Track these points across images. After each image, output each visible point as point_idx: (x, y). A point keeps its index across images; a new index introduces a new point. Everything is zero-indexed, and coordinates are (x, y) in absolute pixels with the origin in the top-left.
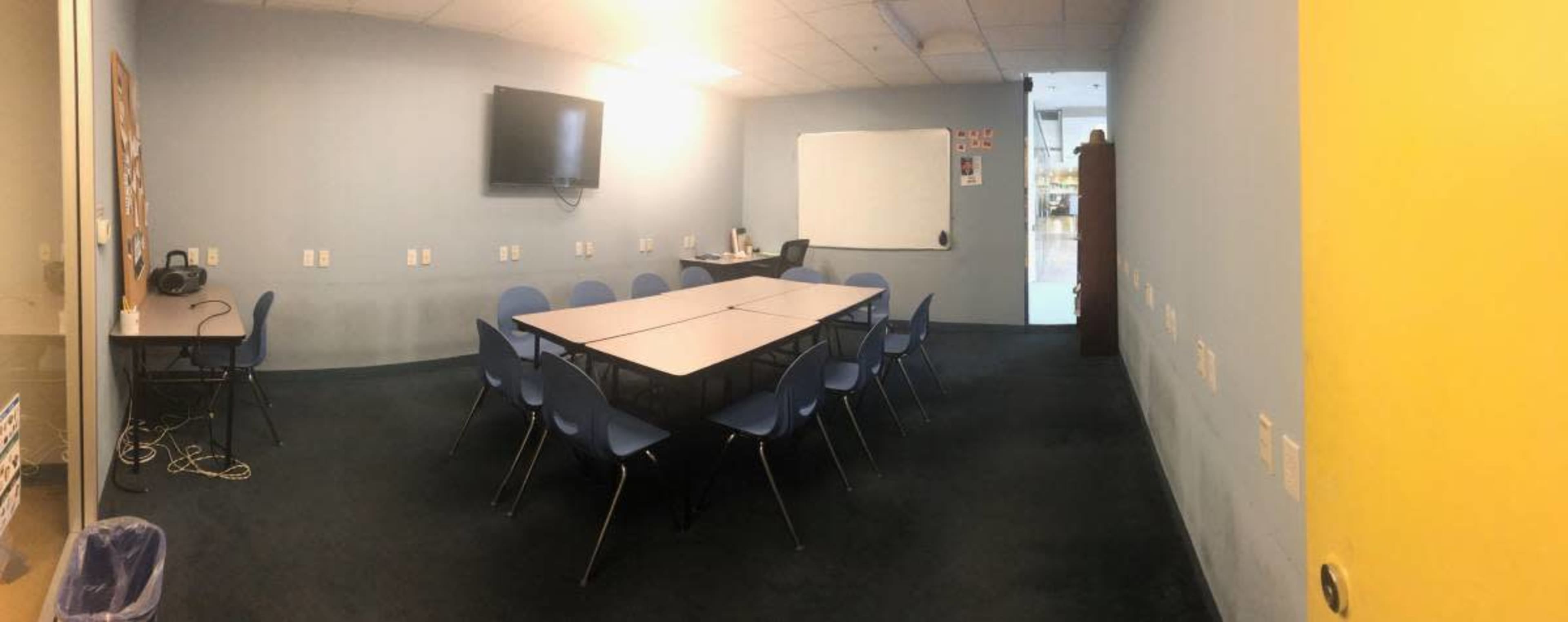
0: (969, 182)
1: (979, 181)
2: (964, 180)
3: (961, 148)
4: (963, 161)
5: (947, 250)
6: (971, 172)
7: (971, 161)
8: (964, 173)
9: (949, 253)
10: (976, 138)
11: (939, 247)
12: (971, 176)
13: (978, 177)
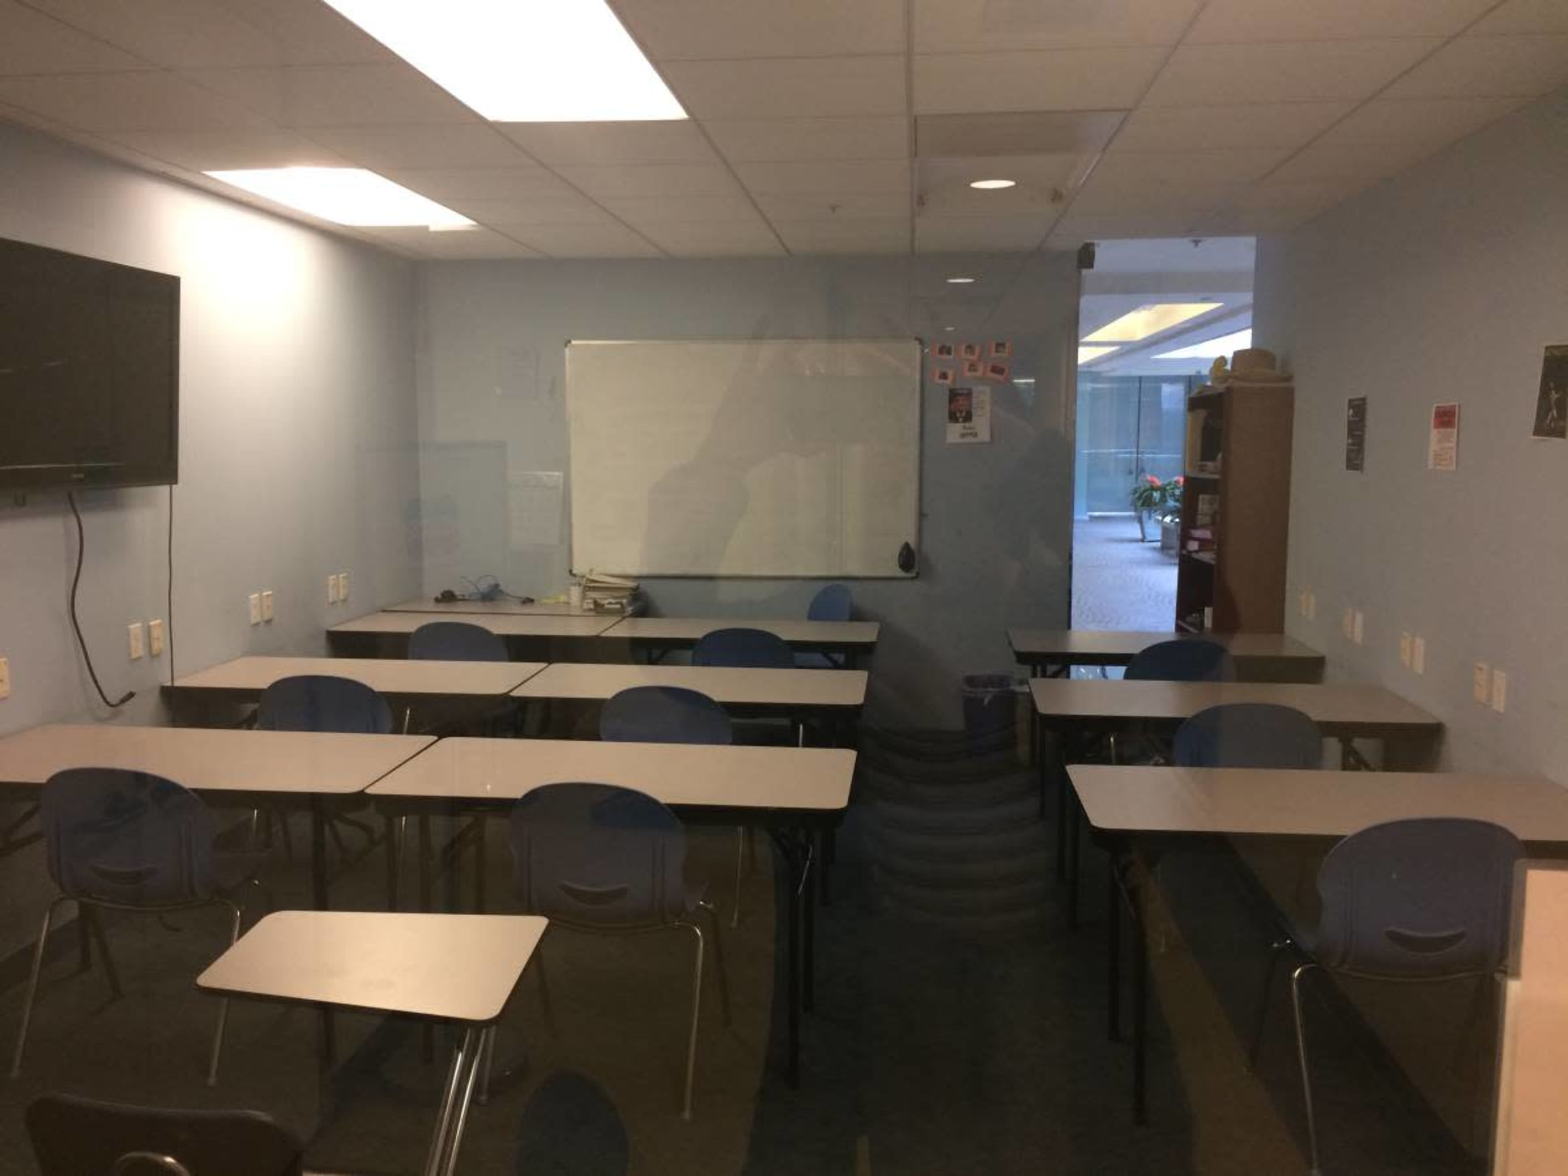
0: (963, 435)
1: (984, 435)
2: (954, 432)
3: (944, 376)
4: (953, 395)
5: (913, 578)
6: (968, 418)
7: (969, 394)
8: (953, 417)
9: (917, 583)
10: (974, 358)
11: (900, 573)
12: (967, 425)
13: (981, 425)
